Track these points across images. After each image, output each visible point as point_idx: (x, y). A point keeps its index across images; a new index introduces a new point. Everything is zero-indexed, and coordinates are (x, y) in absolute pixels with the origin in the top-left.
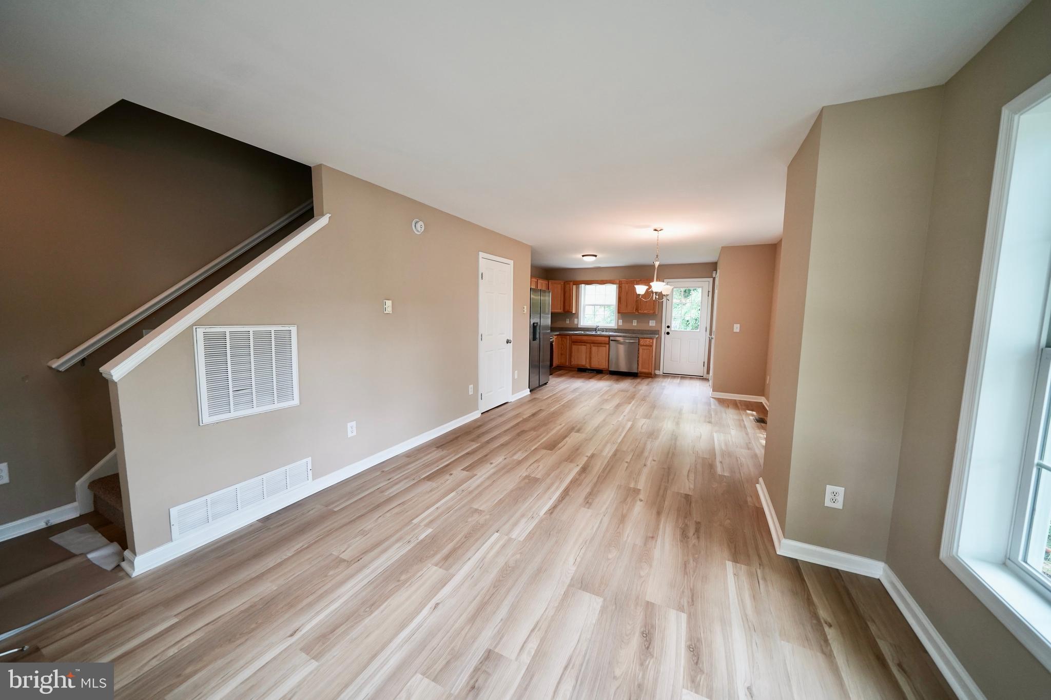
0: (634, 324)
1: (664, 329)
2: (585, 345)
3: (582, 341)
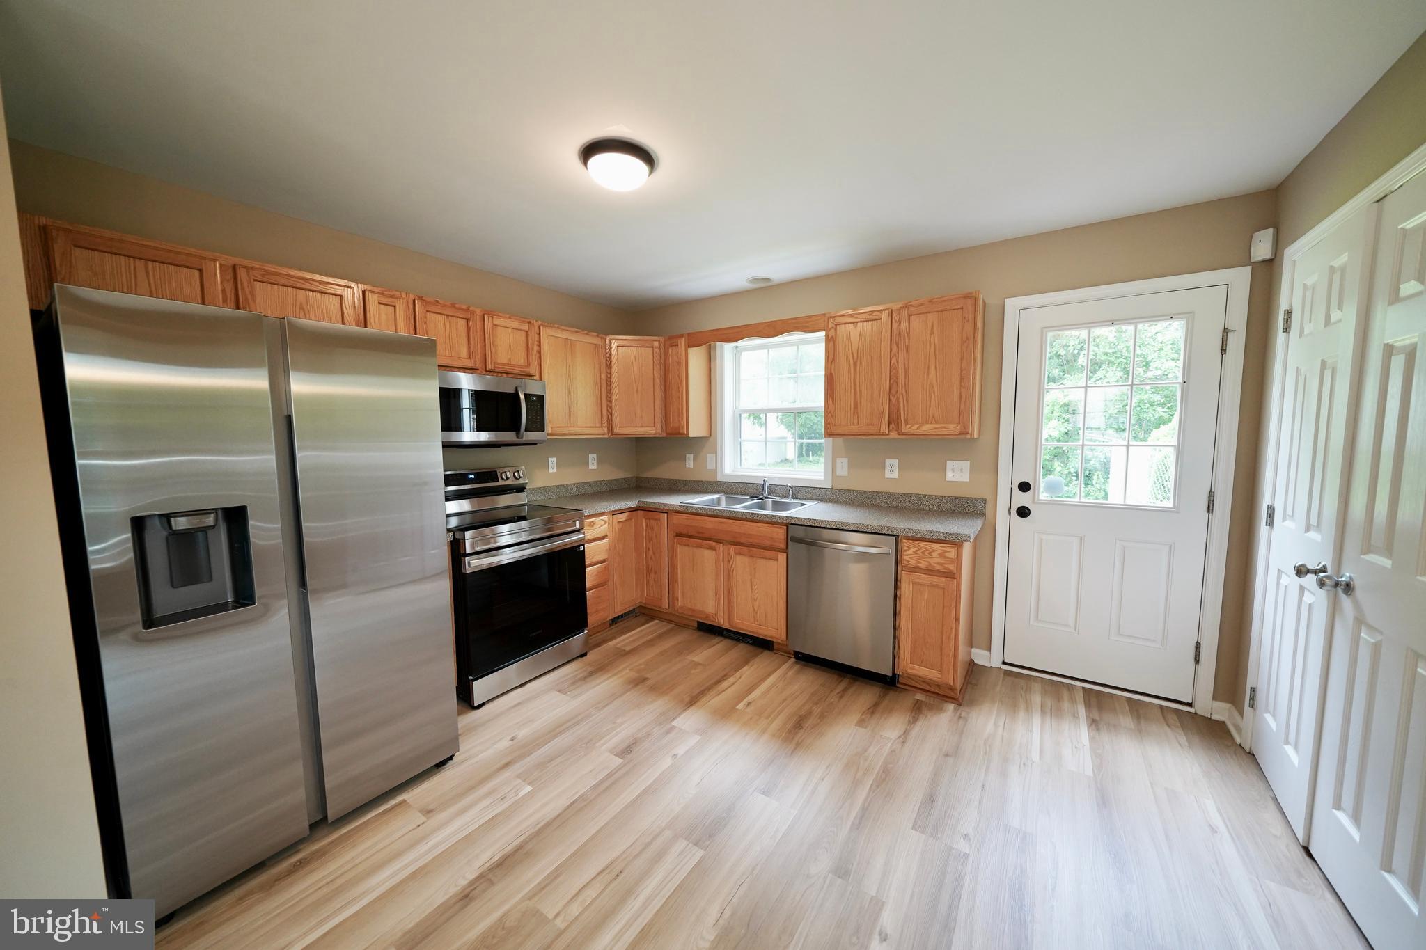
0: (888, 475)
1: (1006, 497)
2: (711, 548)
3: (703, 533)
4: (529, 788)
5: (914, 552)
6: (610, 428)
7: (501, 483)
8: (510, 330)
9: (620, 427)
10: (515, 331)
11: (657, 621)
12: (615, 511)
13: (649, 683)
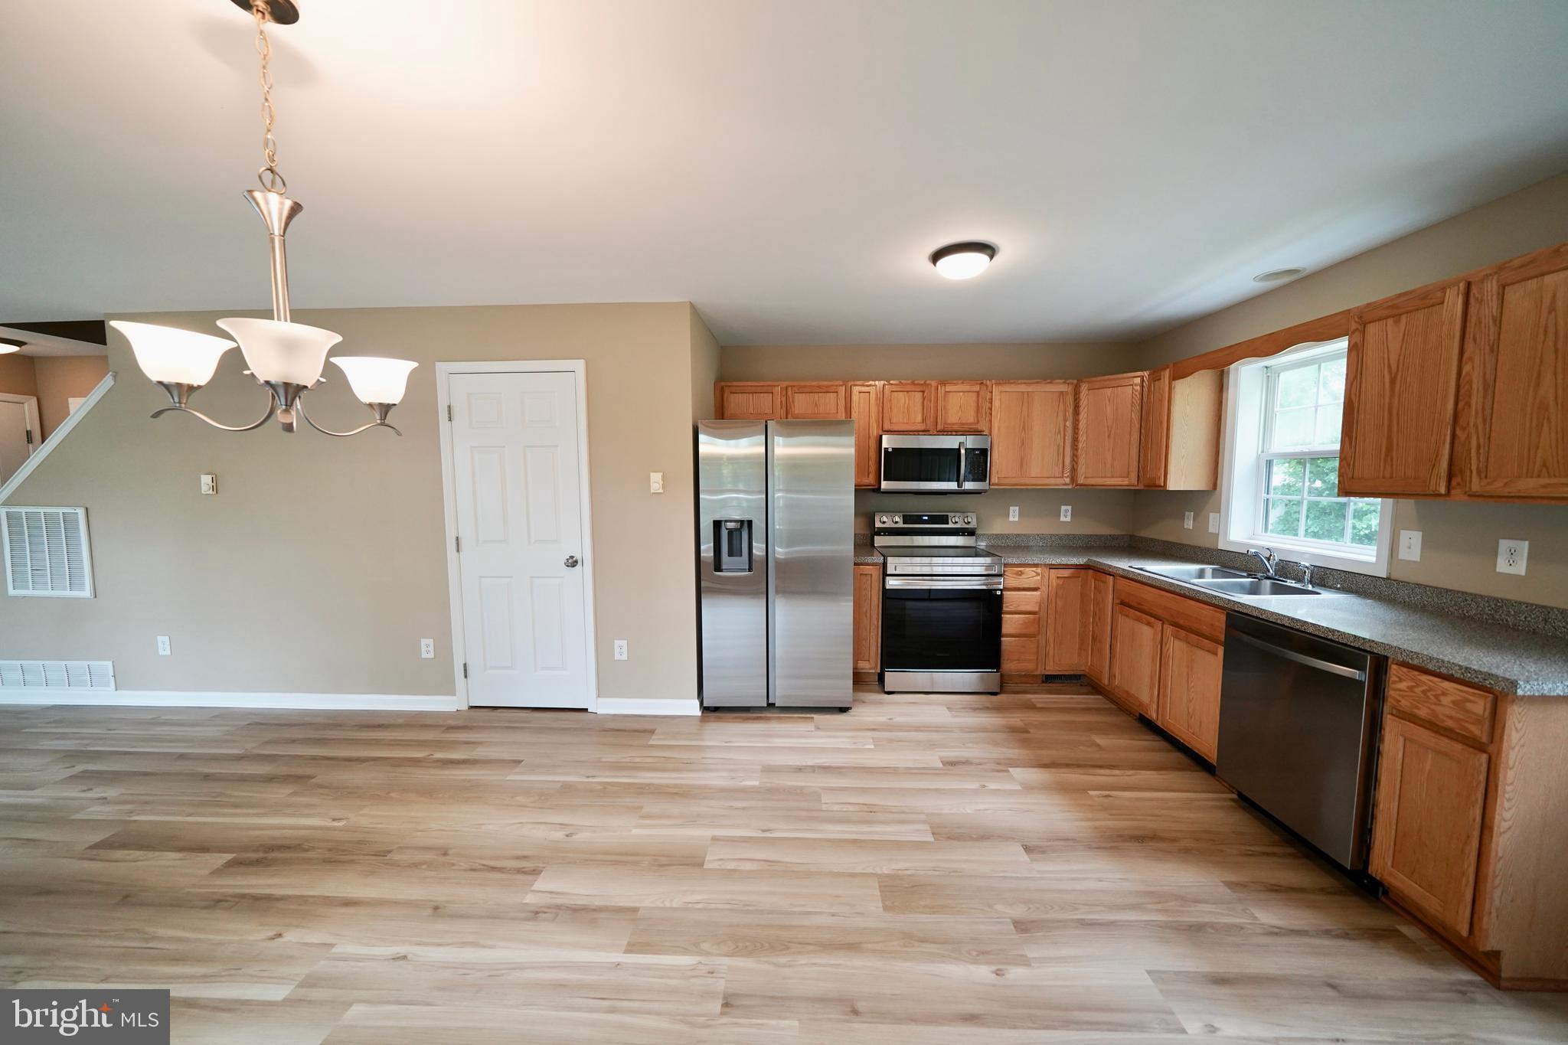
3: (1142, 605)
4: (872, 747)
5: (1408, 687)
6: (1073, 479)
7: (951, 525)
8: (961, 394)
9: (1085, 477)
10: (966, 394)
11: (1100, 697)
12: (1051, 564)
13: (1026, 735)
